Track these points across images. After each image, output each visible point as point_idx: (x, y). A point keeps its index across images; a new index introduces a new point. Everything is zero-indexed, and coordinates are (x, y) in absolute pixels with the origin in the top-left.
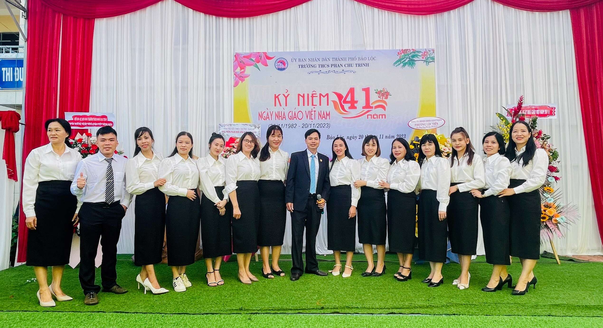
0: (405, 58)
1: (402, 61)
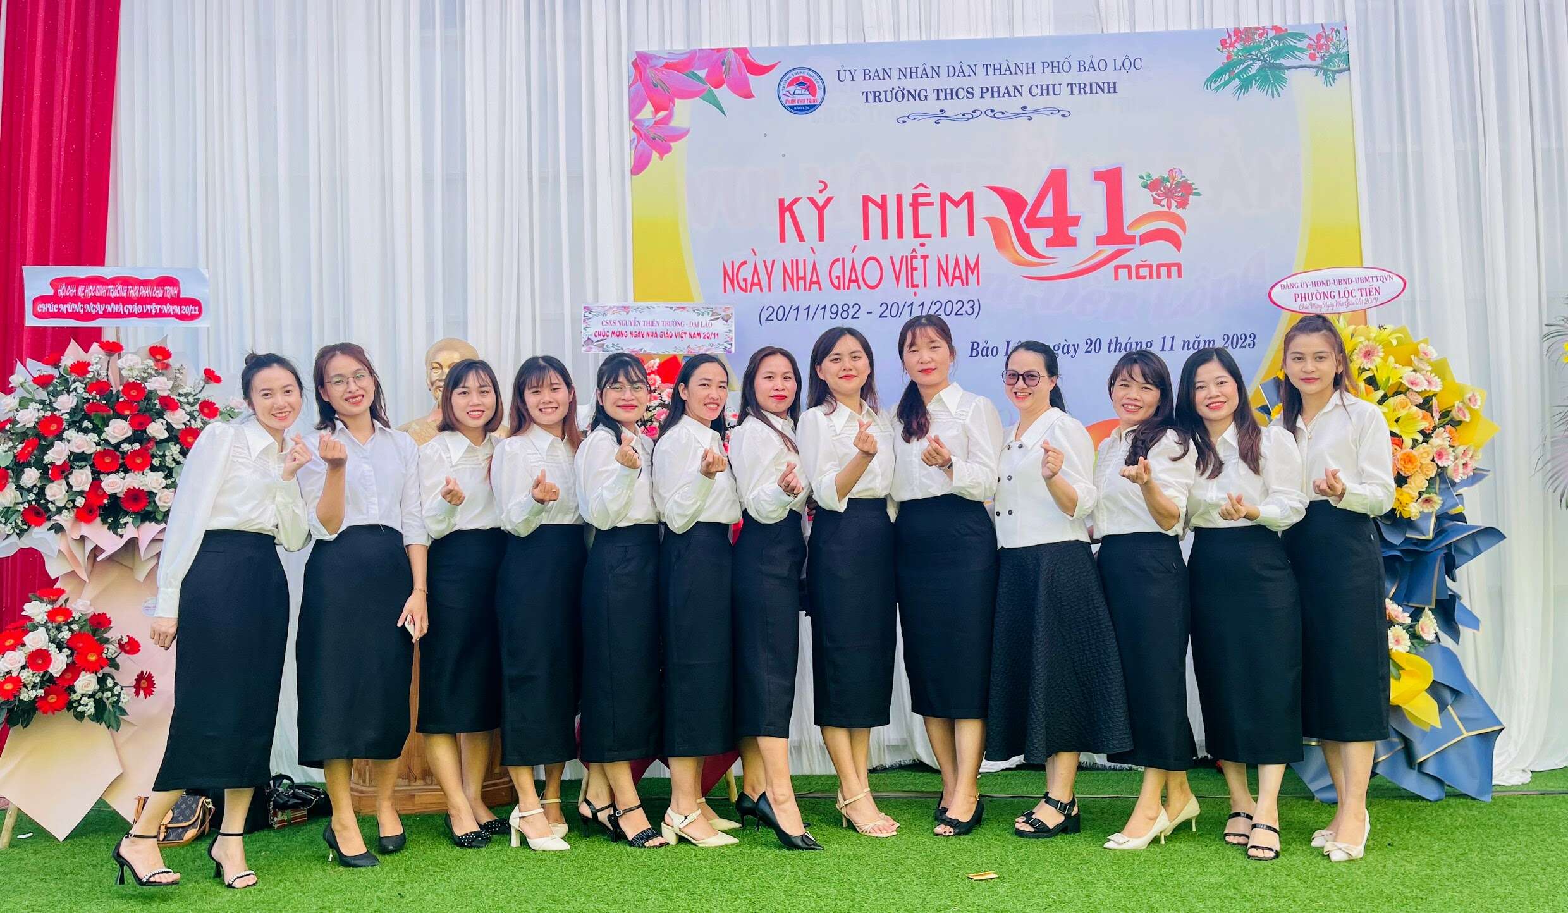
0: (1246, 59)
1: (1238, 70)
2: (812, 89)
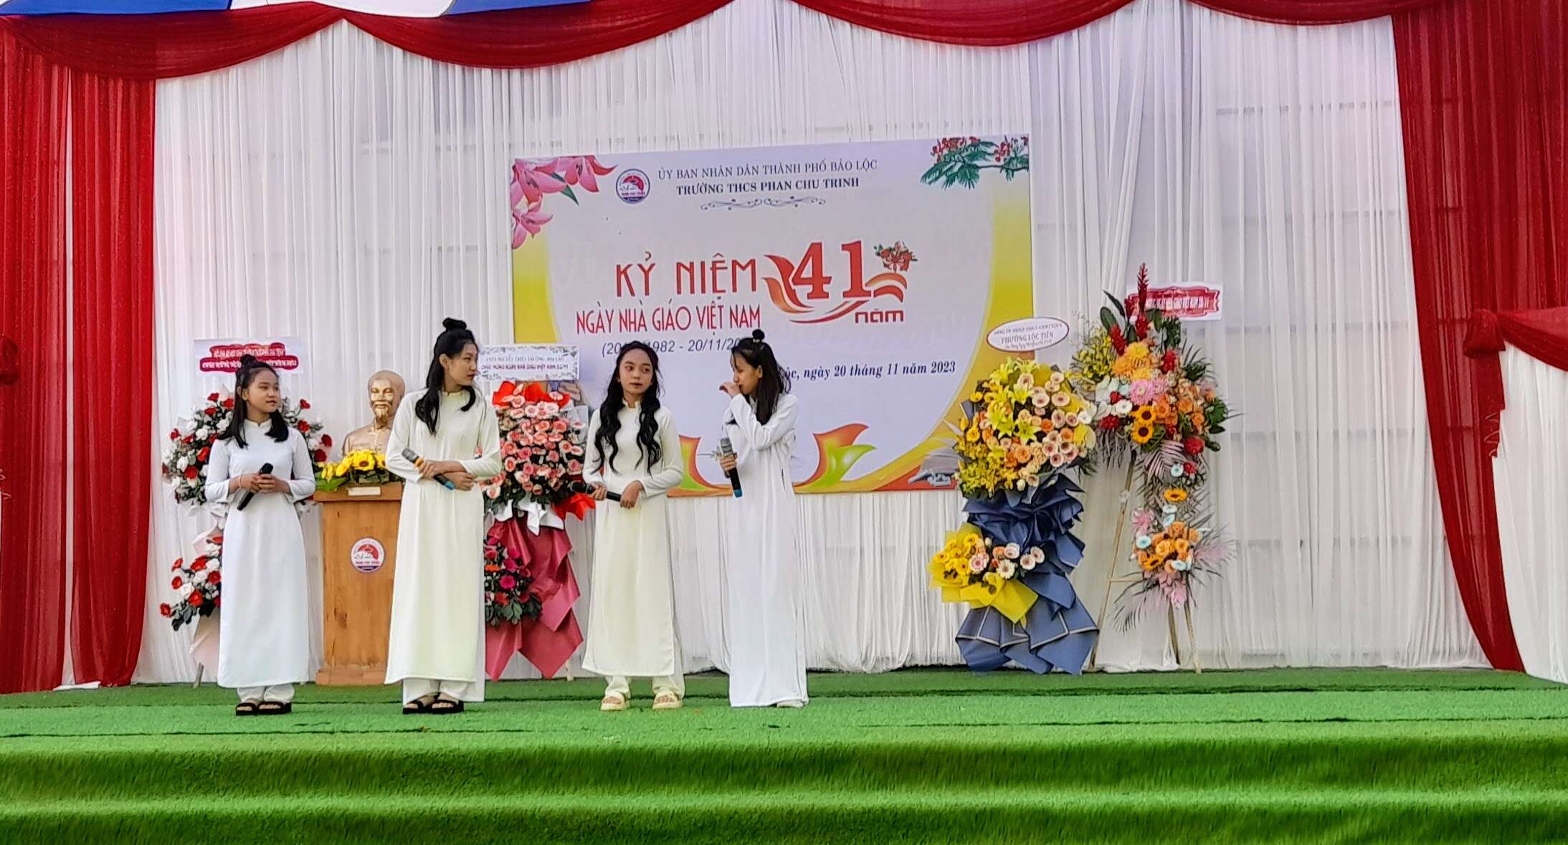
0: (951, 160)
1: (945, 169)
2: (640, 186)
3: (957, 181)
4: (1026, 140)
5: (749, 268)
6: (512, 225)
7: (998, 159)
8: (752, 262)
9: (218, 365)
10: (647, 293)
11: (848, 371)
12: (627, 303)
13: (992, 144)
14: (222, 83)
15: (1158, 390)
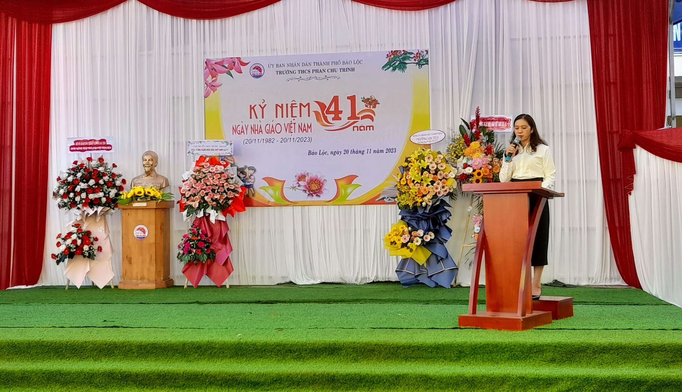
0: (395, 60)
1: (392, 64)
2: (260, 71)
3: (397, 70)
4: (427, 51)
5: (307, 107)
6: (205, 87)
7: (415, 60)
8: (308, 104)
9: (77, 149)
10: (263, 118)
11: (350, 152)
12: (254, 121)
13: (412, 53)
14: (80, 24)
15: (484, 163)
